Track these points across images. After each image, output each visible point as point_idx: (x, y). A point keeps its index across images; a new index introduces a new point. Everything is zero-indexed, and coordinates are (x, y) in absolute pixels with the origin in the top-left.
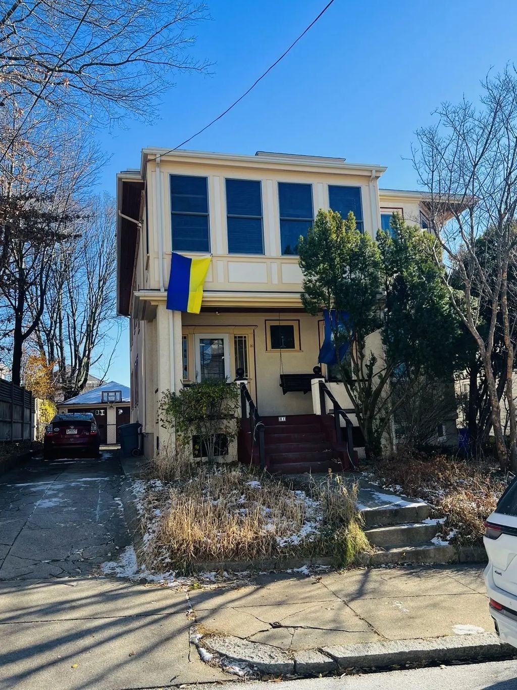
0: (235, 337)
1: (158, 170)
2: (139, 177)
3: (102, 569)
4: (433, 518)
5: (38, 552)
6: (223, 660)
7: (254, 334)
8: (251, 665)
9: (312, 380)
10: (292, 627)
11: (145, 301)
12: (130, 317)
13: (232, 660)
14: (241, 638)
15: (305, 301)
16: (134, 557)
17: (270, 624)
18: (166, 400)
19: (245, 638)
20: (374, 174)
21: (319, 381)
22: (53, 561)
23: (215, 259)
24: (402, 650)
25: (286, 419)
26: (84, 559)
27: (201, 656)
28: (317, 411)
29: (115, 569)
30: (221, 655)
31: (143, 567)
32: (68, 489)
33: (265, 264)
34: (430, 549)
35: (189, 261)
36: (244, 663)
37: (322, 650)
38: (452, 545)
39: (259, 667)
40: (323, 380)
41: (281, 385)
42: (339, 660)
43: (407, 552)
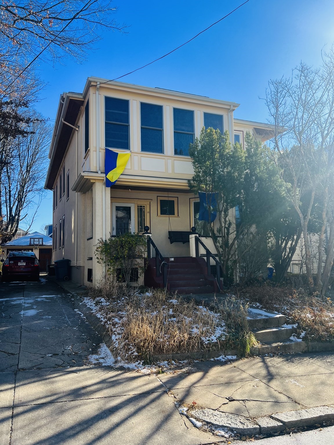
0: (138, 206)
1: (97, 93)
2: (81, 97)
3: (90, 360)
4: (288, 324)
5: (40, 348)
6: (211, 427)
7: (150, 205)
8: (231, 430)
9: (190, 235)
10: (241, 400)
11: (87, 179)
12: (53, 190)
13: (217, 426)
14: (214, 410)
15: (190, 185)
16: (108, 351)
17: (226, 398)
18: (101, 245)
19: (216, 409)
20: (232, 108)
21: (195, 236)
22: (54, 355)
23: (133, 154)
24: (320, 415)
25: (174, 259)
26: (74, 353)
27: (193, 424)
28: (193, 254)
29: (99, 360)
30: (208, 423)
31: (119, 358)
32: (37, 303)
33: (164, 160)
34: (292, 344)
35: (117, 154)
36: (226, 428)
37: (272, 417)
38: (304, 341)
39: (237, 430)
40: (197, 235)
41: (169, 238)
42: (286, 423)
43: (280, 346)
